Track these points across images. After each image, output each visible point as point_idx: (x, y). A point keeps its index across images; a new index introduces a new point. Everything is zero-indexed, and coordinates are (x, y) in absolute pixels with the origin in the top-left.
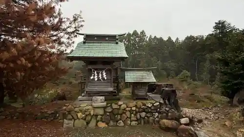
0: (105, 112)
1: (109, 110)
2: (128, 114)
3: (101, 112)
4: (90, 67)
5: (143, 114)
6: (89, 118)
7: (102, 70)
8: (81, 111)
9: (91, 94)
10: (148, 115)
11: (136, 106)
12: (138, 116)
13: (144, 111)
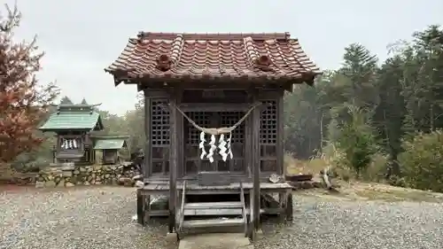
0: (73, 175)
1: (77, 172)
2: (94, 176)
3: (70, 174)
4: (61, 137)
5: (107, 176)
6: (58, 179)
7: (72, 139)
8: (52, 174)
9: (62, 161)
10: (113, 176)
11: (101, 169)
12: (103, 177)
13: (108, 172)
